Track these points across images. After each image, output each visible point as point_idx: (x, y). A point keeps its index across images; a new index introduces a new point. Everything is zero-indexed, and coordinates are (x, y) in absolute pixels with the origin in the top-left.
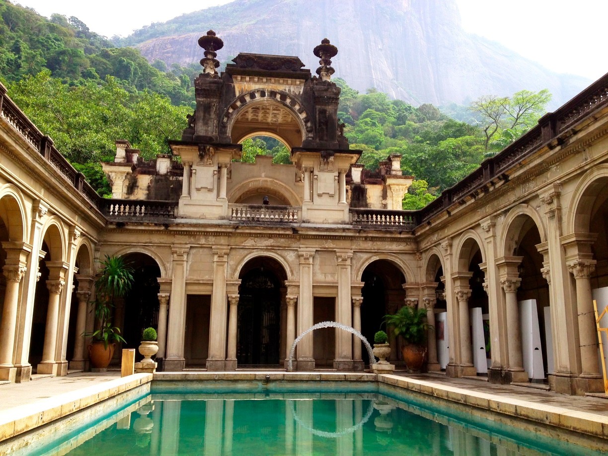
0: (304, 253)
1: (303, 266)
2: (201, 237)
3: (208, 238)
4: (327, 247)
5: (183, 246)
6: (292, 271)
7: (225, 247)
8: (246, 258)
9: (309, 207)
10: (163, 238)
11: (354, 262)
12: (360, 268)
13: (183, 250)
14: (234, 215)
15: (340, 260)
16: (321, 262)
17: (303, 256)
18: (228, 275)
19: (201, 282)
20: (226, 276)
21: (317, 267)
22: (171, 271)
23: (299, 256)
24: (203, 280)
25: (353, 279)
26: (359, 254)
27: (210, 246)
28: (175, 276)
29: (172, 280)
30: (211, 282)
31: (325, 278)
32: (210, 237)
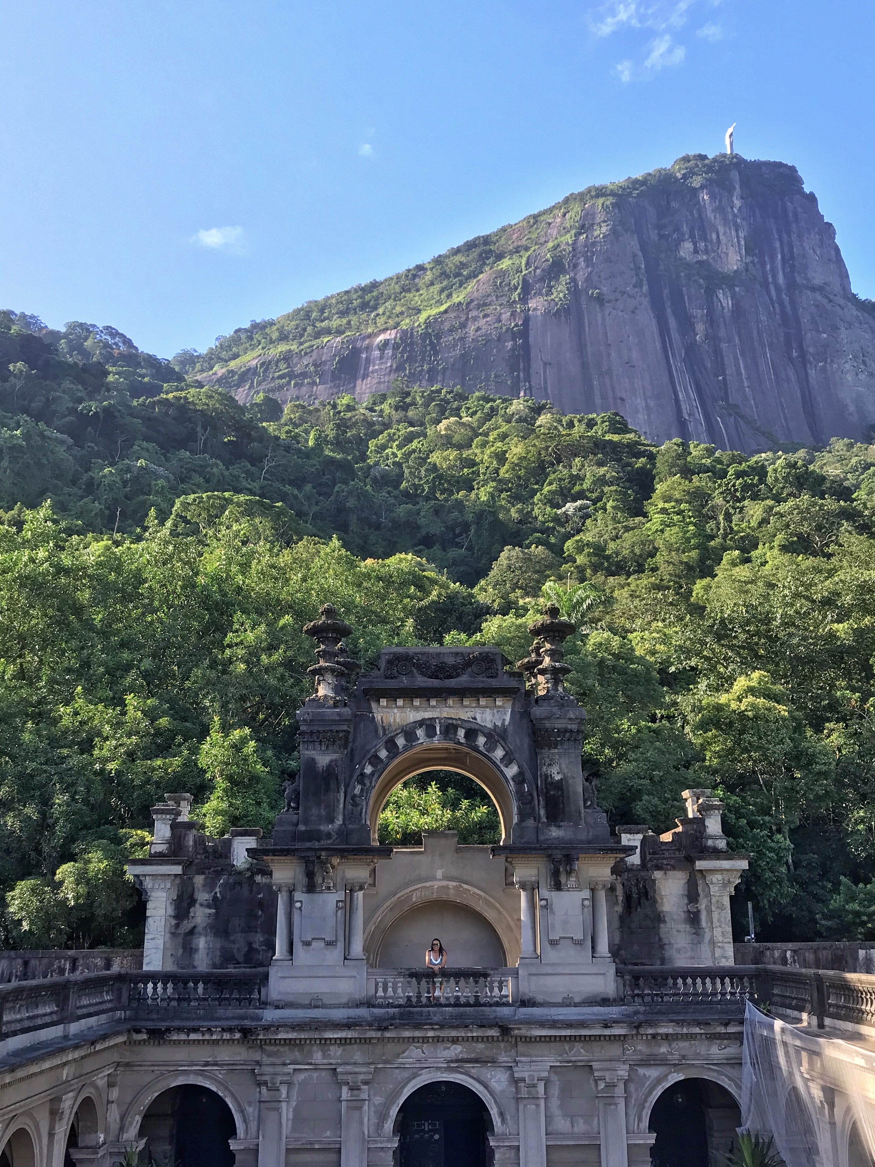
0: (526, 1075)
1: (525, 1102)
2: (315, 1048)
3: (329, 1050)
4: (574, 1059)
5: (278, 1069)
6: (501, 1114)
7: (364, 1069)
8: (406, 1089)
9: (533, 970)
10: (239, 1054)
11: (632, 1087)
12: (645, 1101)
13: (279, 1078)
14: (380, 993)
15: (602, 1085)
16: (562, 1090)
17: (523, 1080)
18: (372, 1128)
19: (317, 1146)
20: (366, 1133)
21: (555, 1102)
22: (256, 1122)
23: (515, 1082)
24: (319, 1142)
25: (631, 1128)
26: (641, 1071)
27: (333, 1067)
28: (263, 1137)
29: (258, 1145)
30: (337, 1146)
31: (573, 1126)
32: (332, 1048)
